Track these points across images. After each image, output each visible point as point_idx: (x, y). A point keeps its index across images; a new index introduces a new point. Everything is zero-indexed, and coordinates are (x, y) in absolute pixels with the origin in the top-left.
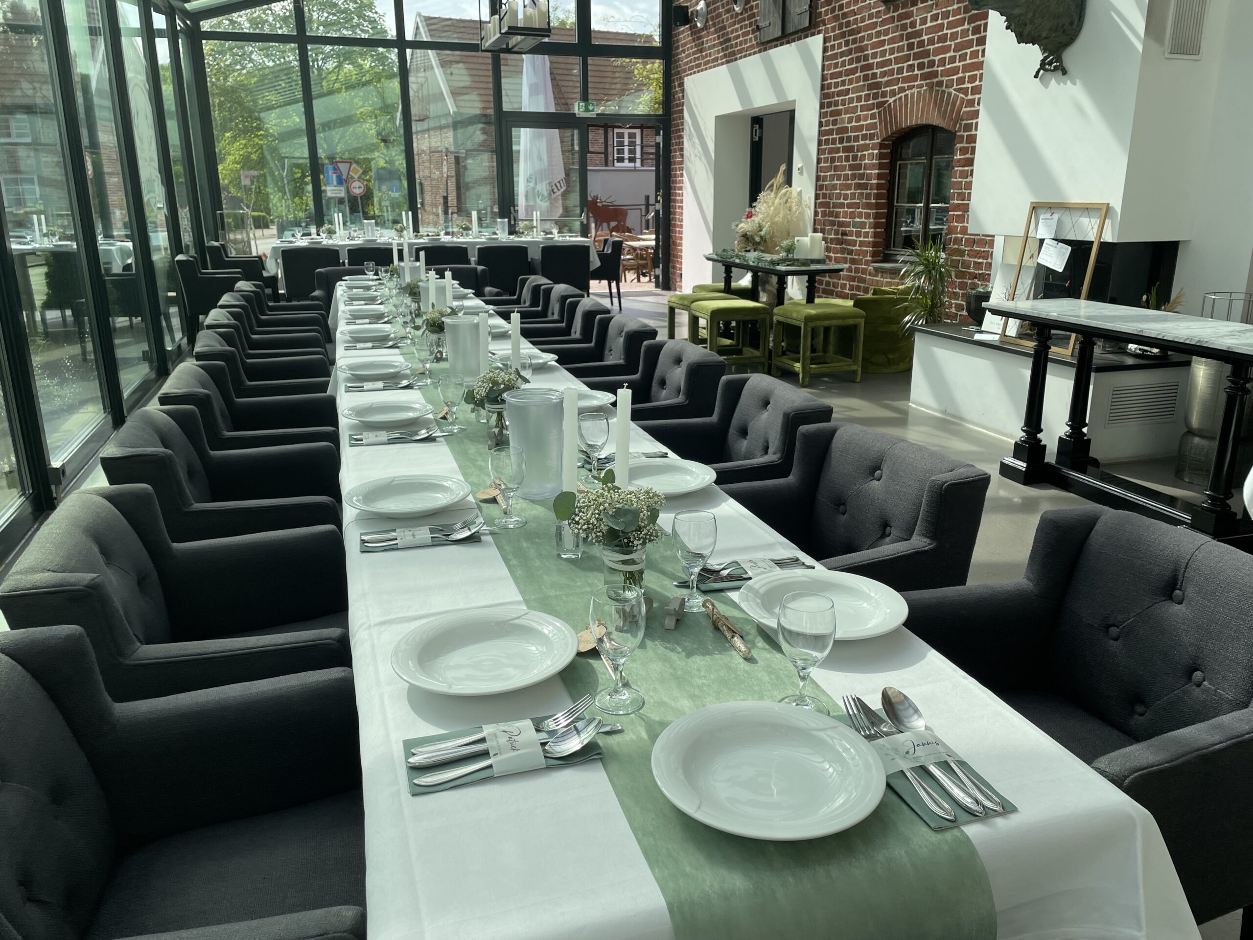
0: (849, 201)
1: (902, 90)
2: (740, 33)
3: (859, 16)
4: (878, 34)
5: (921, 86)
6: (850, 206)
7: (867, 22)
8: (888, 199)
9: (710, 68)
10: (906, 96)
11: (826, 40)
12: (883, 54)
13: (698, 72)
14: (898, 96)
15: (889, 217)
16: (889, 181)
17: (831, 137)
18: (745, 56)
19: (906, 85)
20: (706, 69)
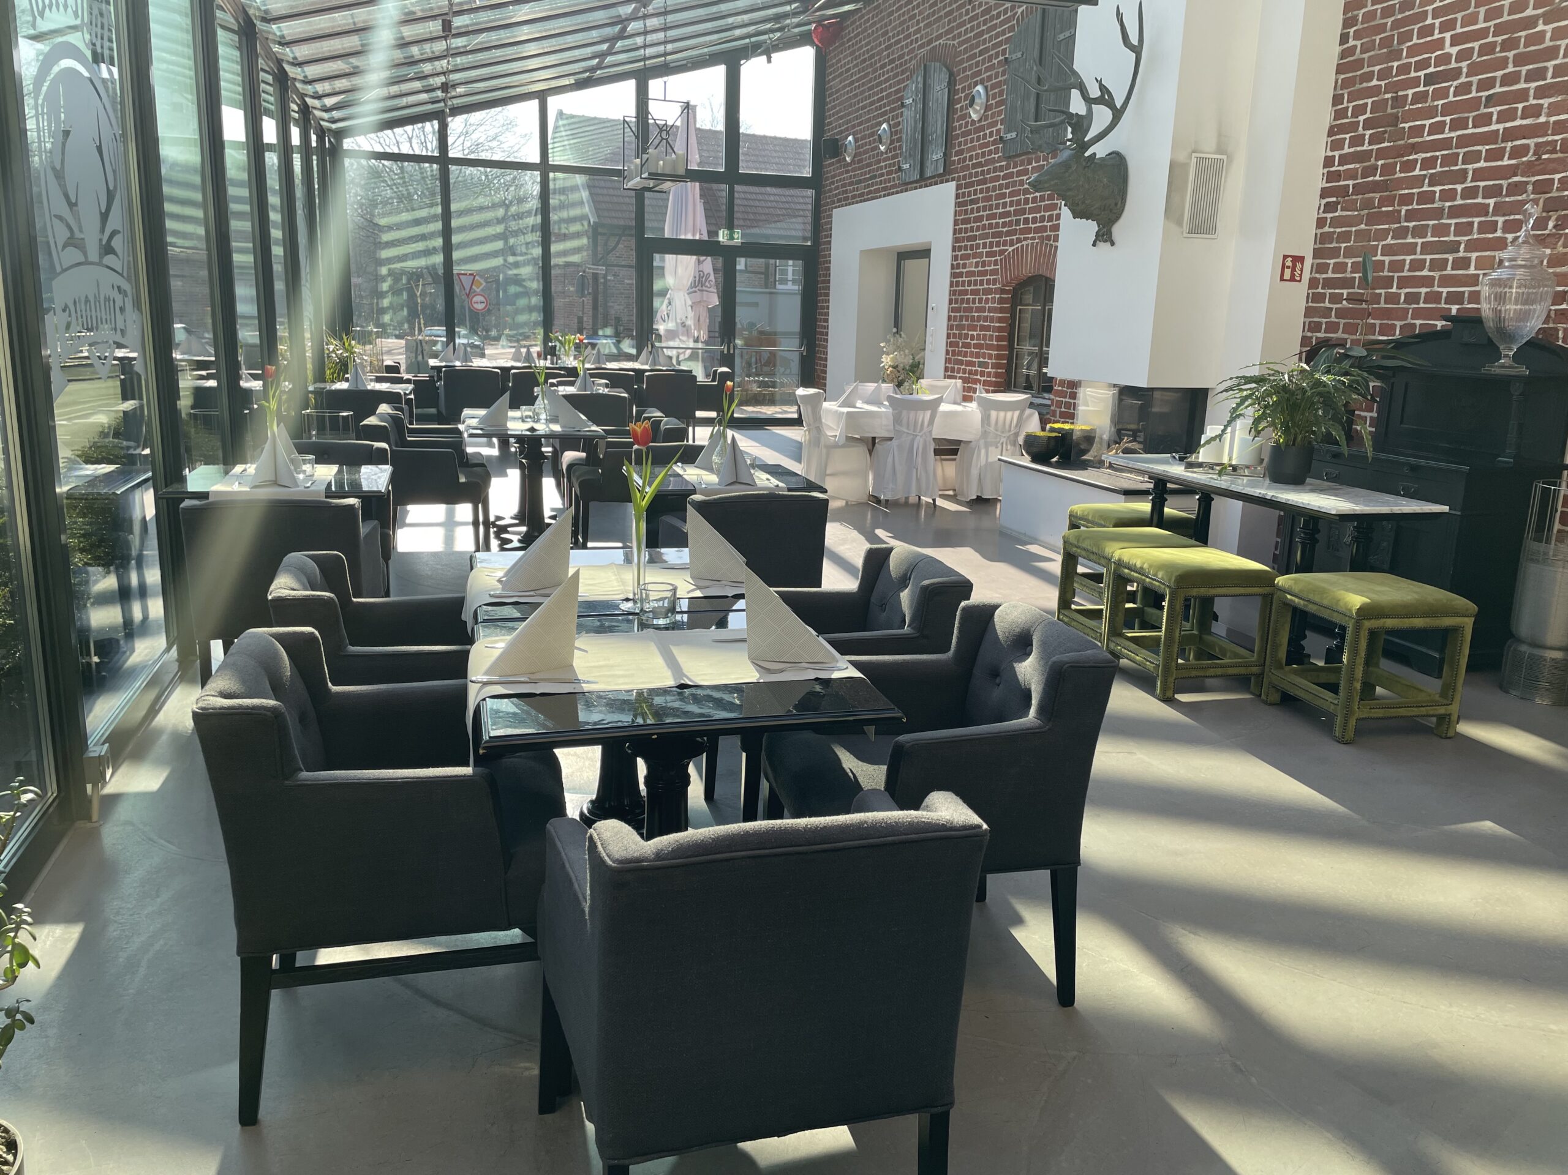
0: (975, 342)
1: (1019, 241)
2: (884, 171)
3: (986, 168)
4: (1001, 187)
5: (1033, 238)
6: (976, 346)
7: (992, 175)
8: (1009, 342)
9: (857, 202)
10: (1022, 246)
11: (958, 187)
12: (1004, 205)
13: (846, 205)
14: (1016, 246)
15: (1010, 358)
16: (1010, 325)
17: (960, 279)
18: (889, 195)
19: (1022, 236)
20: (853, 203)
